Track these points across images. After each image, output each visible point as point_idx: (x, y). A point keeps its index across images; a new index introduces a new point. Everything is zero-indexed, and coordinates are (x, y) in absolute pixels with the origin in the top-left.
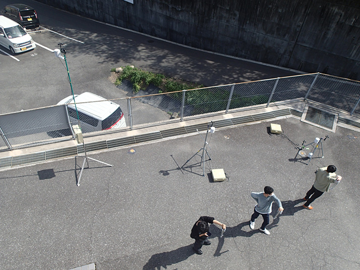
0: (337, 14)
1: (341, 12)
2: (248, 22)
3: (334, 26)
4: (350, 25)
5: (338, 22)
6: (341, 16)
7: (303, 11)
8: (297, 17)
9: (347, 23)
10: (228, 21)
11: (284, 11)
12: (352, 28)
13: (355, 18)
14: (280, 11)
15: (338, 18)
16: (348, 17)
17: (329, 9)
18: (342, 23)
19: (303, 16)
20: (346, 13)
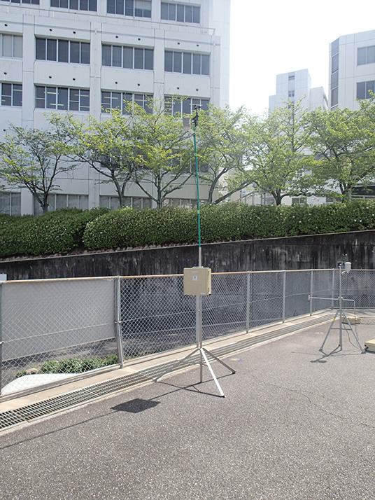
0: (281, 254)
1: (284, 251)
3: (283, 266)
4: (298, 262)
5: (286, 261)
6: (285, 255)
7: (248, 257)
8: (244, 266)
9: (294, 260)
11: (229, 263)
12: (300, 264)
13: (299, 253)
14: (224, 263)
15: (283, 257)
16: (292, 254)
17: (272, 251)
18: (289, 262)
19: (250, 263)
20: (289, 251)
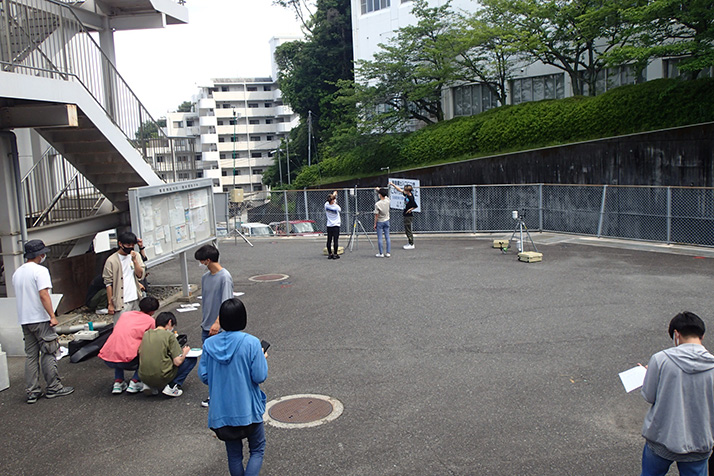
0: (655, 155)
1: (658, 150)
2: (551, 197)
3: (658, 173)
4: (679, 167)
5: (662, 166)
6: (661, 157)
7: (613, 162)
8: (607, 173)
9: (673, 165)
10: (527, 203)
11: (590, 169)
12: (683, 169)
13: (681, 154)
14: (585, 170)
15: (659, 161)
16: (671, 155)
17: (643, 152)
18: (667, 167)
19: (615, 169)
20: (666, 151)
